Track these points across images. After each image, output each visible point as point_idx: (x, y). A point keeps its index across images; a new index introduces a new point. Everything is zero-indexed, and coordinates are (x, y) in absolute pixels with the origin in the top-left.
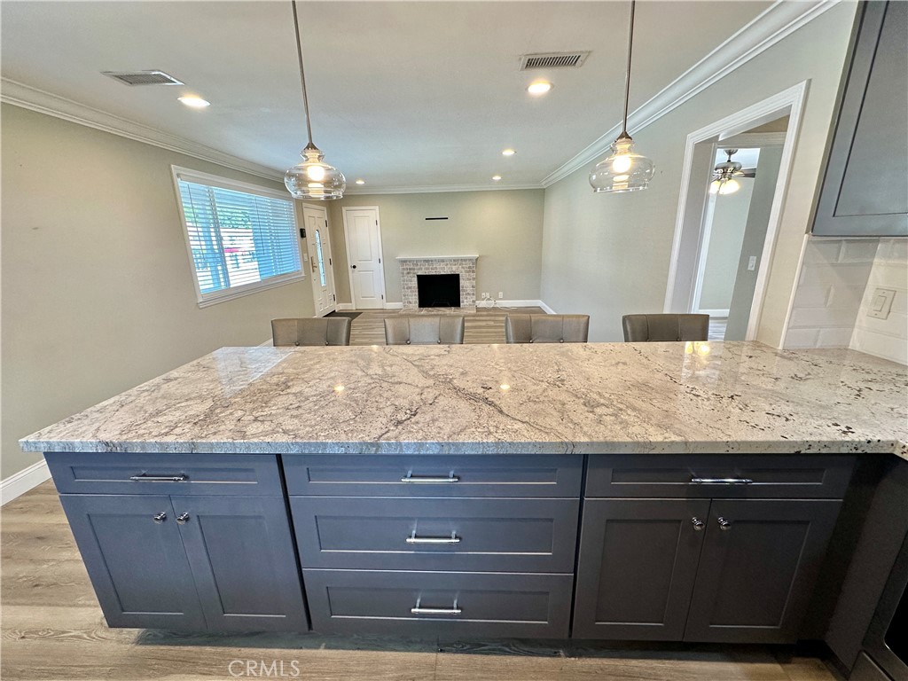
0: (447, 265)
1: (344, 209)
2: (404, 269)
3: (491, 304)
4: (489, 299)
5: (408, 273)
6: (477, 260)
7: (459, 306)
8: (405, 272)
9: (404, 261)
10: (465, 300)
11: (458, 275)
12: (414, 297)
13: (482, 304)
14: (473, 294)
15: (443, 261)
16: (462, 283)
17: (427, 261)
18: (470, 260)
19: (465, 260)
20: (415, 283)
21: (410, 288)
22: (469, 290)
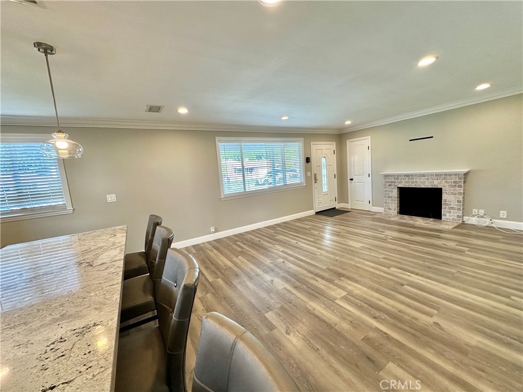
0: (428, 179)
1: (348, 141)
2: (386, 182)
3: (486, 222)
4: (482, 217)
5: (390, 185)
6: (465, 174)
7: (440, 218)
8: (387, 184)
9: (386, 176)
10: (450, 214)
11: (441, 189)
12: (394, 205)
13: (473, 220)
14: (459, 209)
15: (424, 175)
16: (445, 196)
17: (408, 176)
18: (456, 174)
19: (450, 175)
20: (395, 193)
21: (391, 197)
22: (454, 204)
